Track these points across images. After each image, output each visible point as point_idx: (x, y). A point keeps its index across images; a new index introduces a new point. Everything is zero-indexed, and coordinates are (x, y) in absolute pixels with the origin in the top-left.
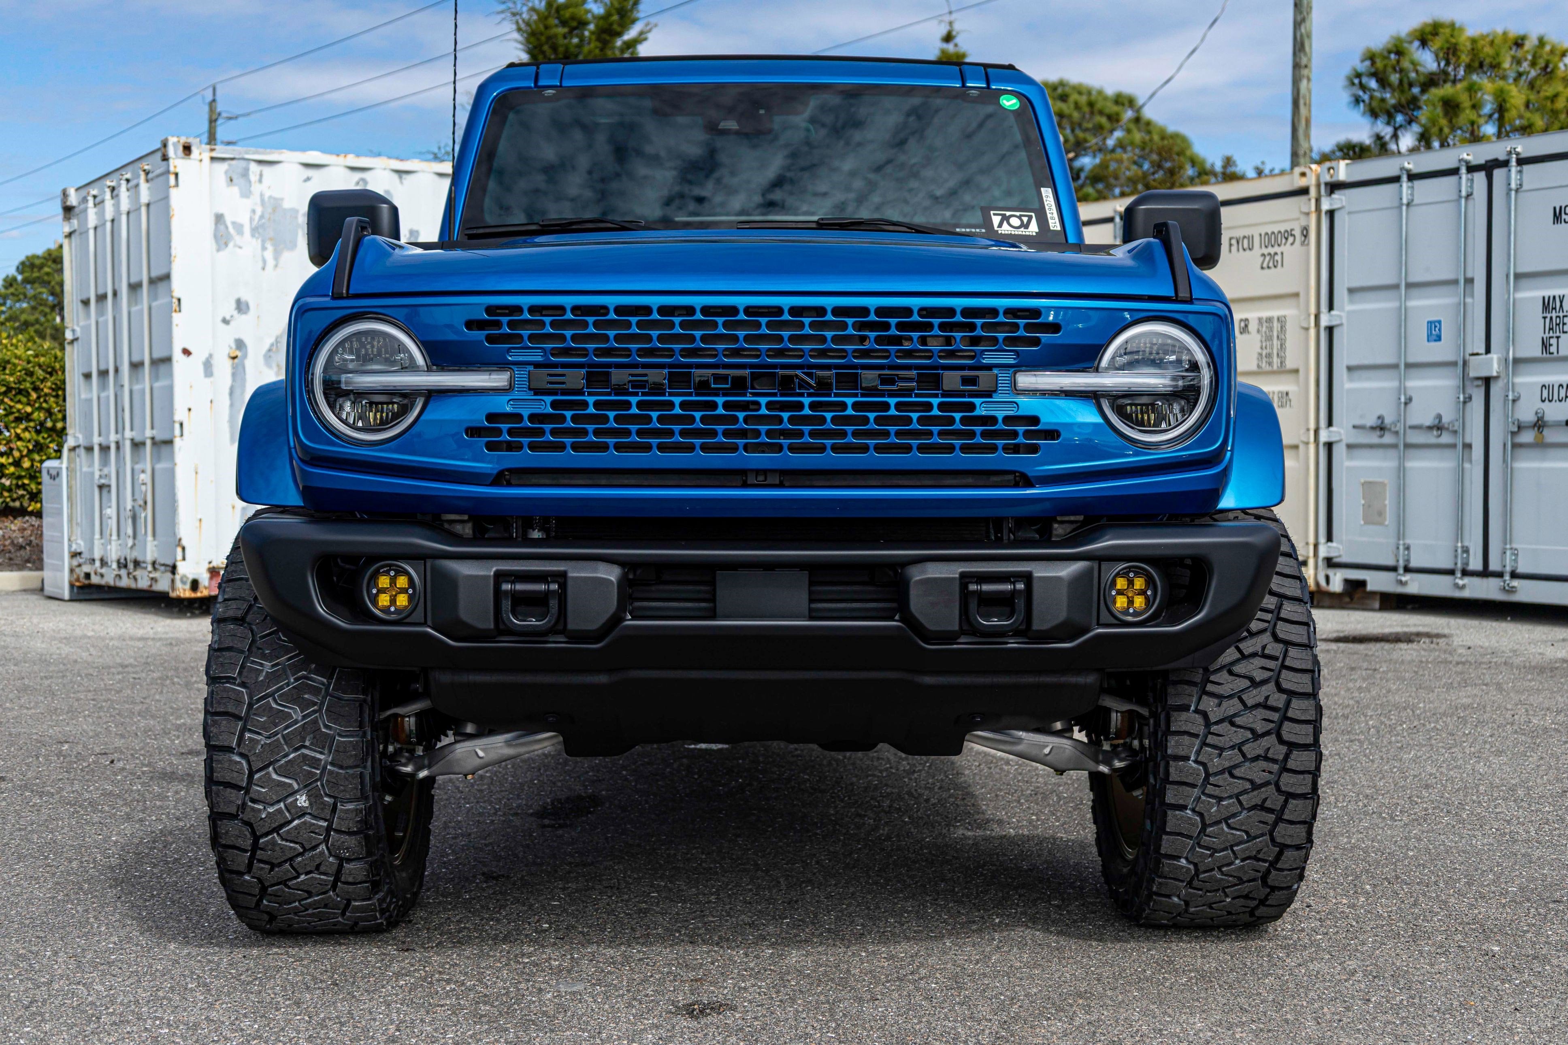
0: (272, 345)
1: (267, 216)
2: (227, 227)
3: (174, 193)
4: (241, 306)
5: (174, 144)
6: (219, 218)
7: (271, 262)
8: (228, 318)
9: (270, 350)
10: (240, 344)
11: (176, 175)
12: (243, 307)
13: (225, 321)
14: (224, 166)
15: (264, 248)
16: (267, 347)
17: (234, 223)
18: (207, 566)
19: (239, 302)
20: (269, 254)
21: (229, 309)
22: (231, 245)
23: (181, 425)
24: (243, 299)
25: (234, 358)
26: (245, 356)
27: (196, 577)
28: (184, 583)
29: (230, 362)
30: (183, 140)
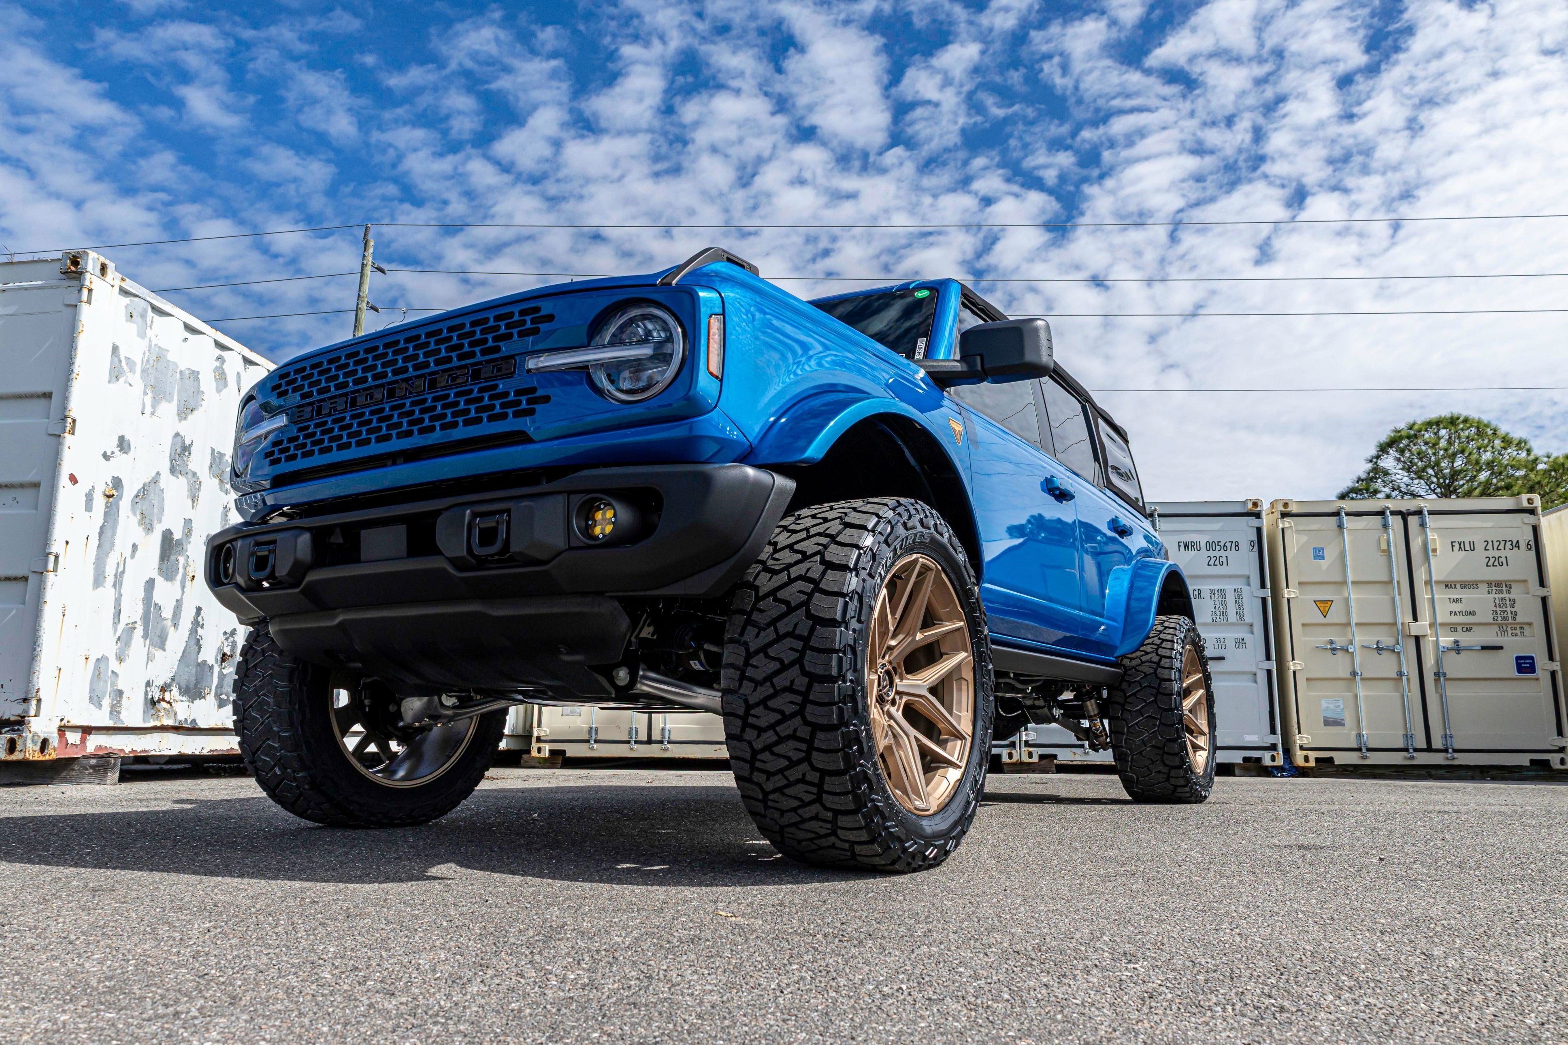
0: (139, 491)
1: (151, 362)
2: (120, 361)
3: (85, 308)
4: (123, 445)
5: (93, 259)
6: (115, 349)
7: (149, 410)
8: (109, 453)
9: (137, 496)
10: (117, 483)
11: (90, 291)
12: (125, 445)
13: (106, 457)
14: (127, 300)
15: (145, 394)
16: (135, 492)
17: (127, 359)
18: (58, 723)
19: (122, 439)
20: (148, 400)
21: (111, 446)
22: (122, 380)
23: (57, 557)
24: (127, 437)
25: (109, 497)
26: (120, 497)
27: (46, 736)
28: (34, 742)
29: (106, 500)
30: (102, 259)
